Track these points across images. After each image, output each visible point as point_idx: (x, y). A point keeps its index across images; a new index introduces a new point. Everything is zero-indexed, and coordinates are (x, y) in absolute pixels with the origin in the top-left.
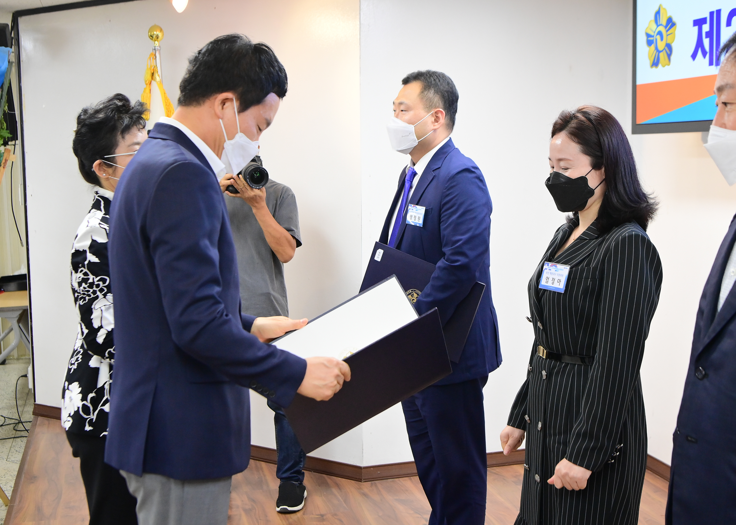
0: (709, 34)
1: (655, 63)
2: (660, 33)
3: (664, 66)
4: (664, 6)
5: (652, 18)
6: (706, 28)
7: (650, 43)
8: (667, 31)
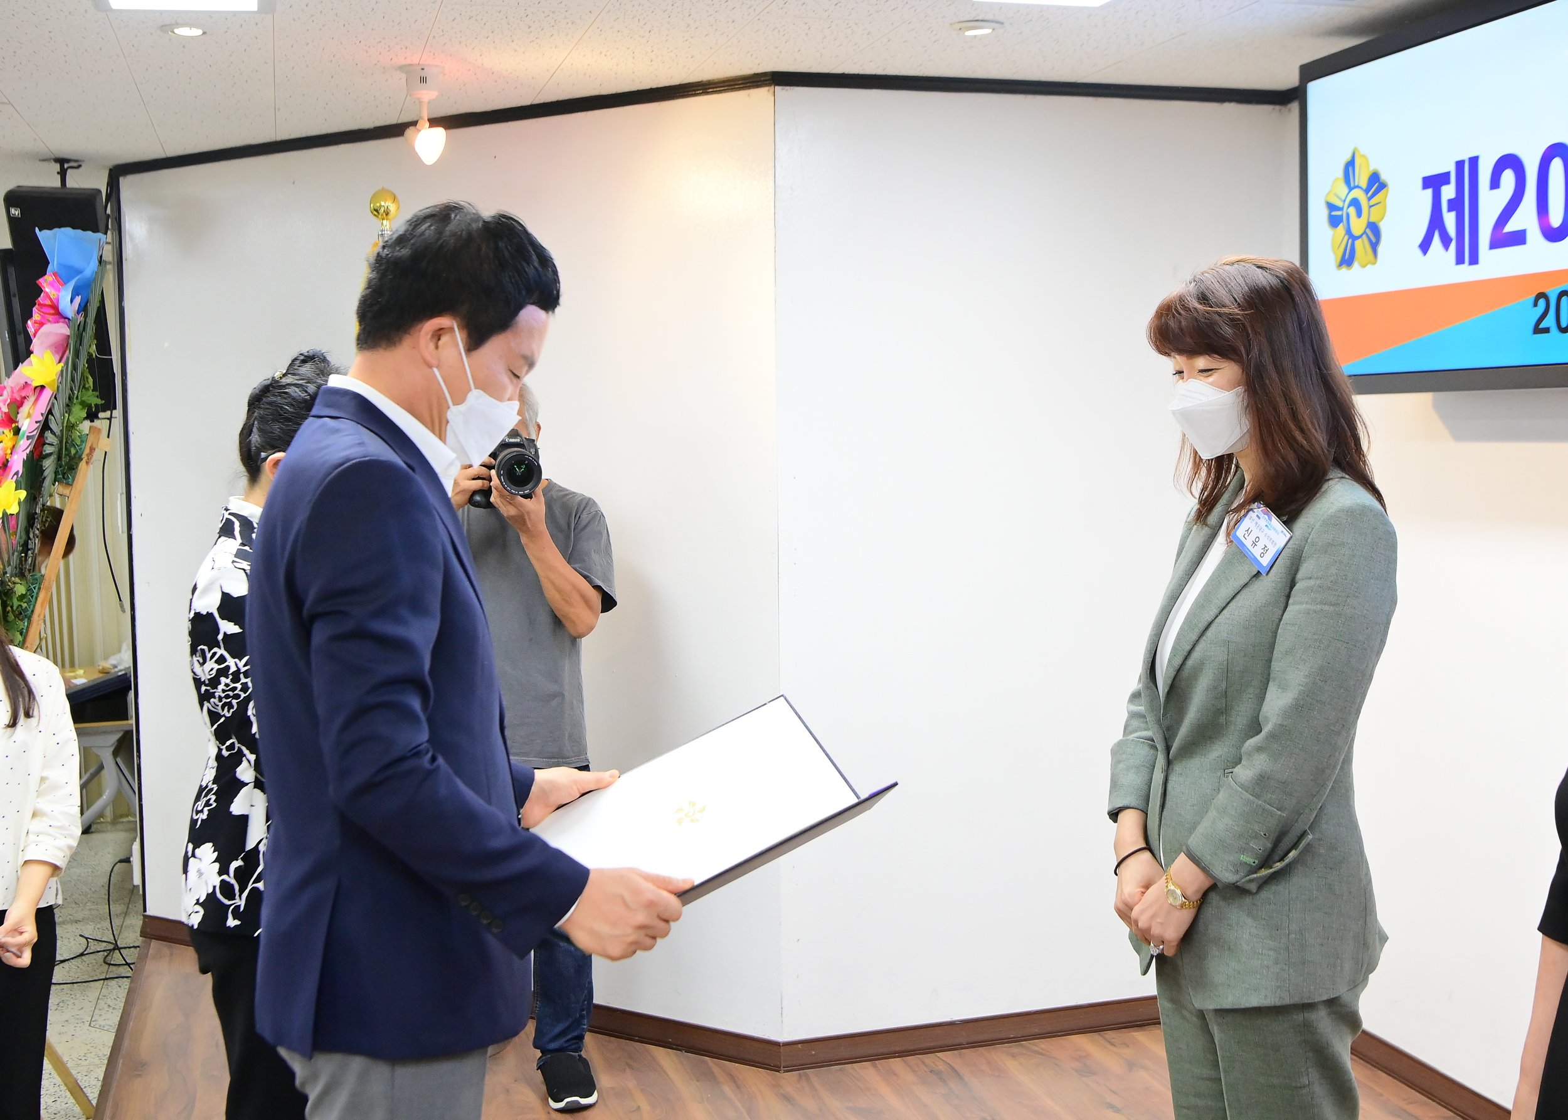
0: (1455, 205)
1: (1347, 260)
2: (1355, 203)
3: (1364, 266)
4: (1363, 150)
6: (1448, 192)
7: (1334, 222)
8: (1370, 199)
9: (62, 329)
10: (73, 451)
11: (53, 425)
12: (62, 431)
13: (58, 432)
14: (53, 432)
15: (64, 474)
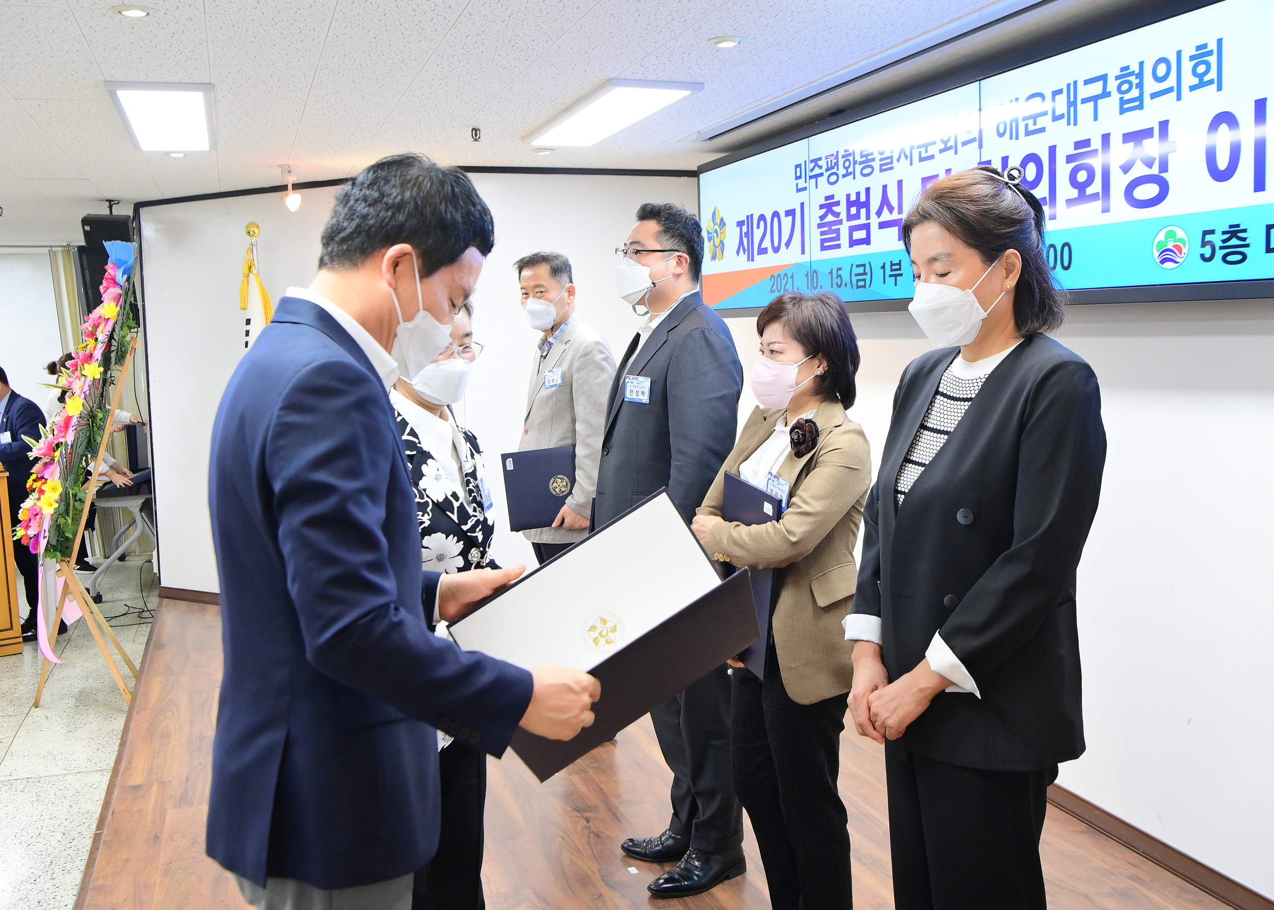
0: (747, 234)
1: (714, 258)
2: (716, 231)
3: (719, 260)
4: (718, 208)
5: (711, 218)
6: (745, 229)
7: (710, 239)
8: (721, 230)
9: (117, 290)
10: (124, 349)
11: (115, 337)
12: (119, 340)
13: (117, 340)
14: (115, 340)
15: (119, 360)
